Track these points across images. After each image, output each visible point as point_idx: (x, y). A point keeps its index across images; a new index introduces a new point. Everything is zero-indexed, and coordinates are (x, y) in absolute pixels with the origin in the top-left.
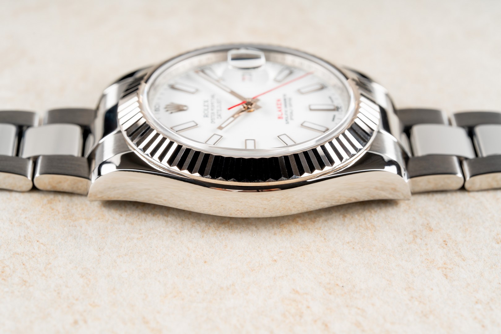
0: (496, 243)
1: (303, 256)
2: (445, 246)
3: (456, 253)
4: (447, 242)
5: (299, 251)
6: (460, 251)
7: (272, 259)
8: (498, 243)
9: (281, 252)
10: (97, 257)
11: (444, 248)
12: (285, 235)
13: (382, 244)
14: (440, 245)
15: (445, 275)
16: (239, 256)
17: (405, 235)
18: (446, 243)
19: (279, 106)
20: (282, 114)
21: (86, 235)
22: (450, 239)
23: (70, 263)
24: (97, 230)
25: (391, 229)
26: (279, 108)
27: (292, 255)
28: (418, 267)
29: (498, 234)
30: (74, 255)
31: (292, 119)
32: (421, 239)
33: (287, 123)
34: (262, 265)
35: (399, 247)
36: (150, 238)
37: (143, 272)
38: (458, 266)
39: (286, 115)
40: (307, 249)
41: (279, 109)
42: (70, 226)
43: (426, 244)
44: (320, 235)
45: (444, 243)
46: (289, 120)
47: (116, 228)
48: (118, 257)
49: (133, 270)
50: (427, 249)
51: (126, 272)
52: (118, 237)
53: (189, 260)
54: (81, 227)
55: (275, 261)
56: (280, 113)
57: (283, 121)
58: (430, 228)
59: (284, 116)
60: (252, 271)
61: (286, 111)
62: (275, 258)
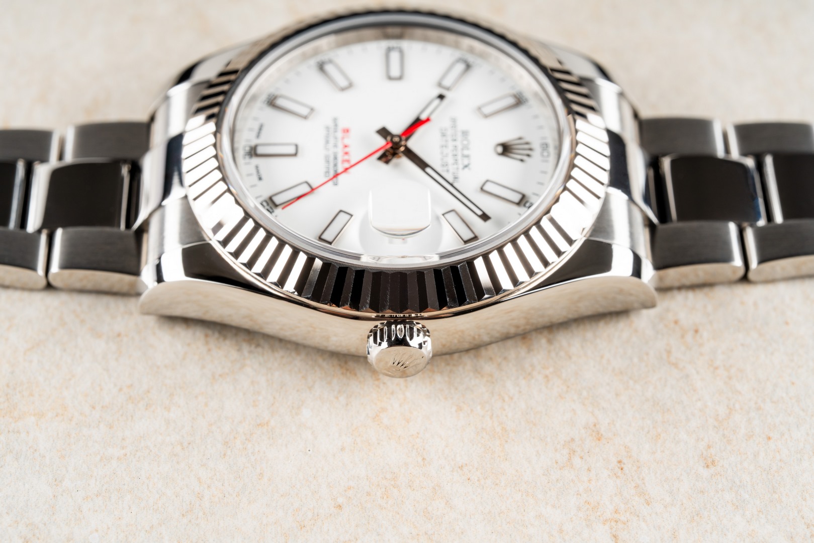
0: (704, 467)
1: (385, 497)
2: (620, 471)
3: (637, 487)
4: (624, 464)
5: (379, 485)
6: (644, 483)
7: (335, 505)
8: (708, 466)
9: (349, 488)
10: (51, 499)
11: (617, 477)
12: (359, 451)
13: (517, 471)
14: (612, 470)
15: (615, 536)
16: (282, 496)
17: (556, 450)
18: (622, 465)
19: (346, 157)
20: (343, 138)
21: (36, 450)
22: (630, 457)
23: (7, 513)
24: (54, 441)
25: (534, 438)
26: (346, 153)
27: (368, 494)
28: (571, 518)
29: (709, 447)
30: (14, 496)
31: (328, 128)
32: (582, 458)
33: (335, 120)
34: (318, 516)
35: (544, 475)
36: (139, 458)
37: (124, 532)
38: (638, 516)
39: (336, 138)
40: (393, 483)
41: (347, 150)
42: (9, 431)
43: (589, 470)
44: (417, 449)
45: (619, 465)
46: (331, 124)
47: (84, 436)
48: (84, 499)
49: (109, 528)
50: (590, 481)
51: (97, 531)
52: (87, 456)
53: (200, 506)
54: (28, 433)
55: (340, 507)
56: (347, 141)
57: (342, 125)
58: (598, 433)
59: (340, 134)
60: (301, 528)
61: (335, 146)
62: (340, 500)
